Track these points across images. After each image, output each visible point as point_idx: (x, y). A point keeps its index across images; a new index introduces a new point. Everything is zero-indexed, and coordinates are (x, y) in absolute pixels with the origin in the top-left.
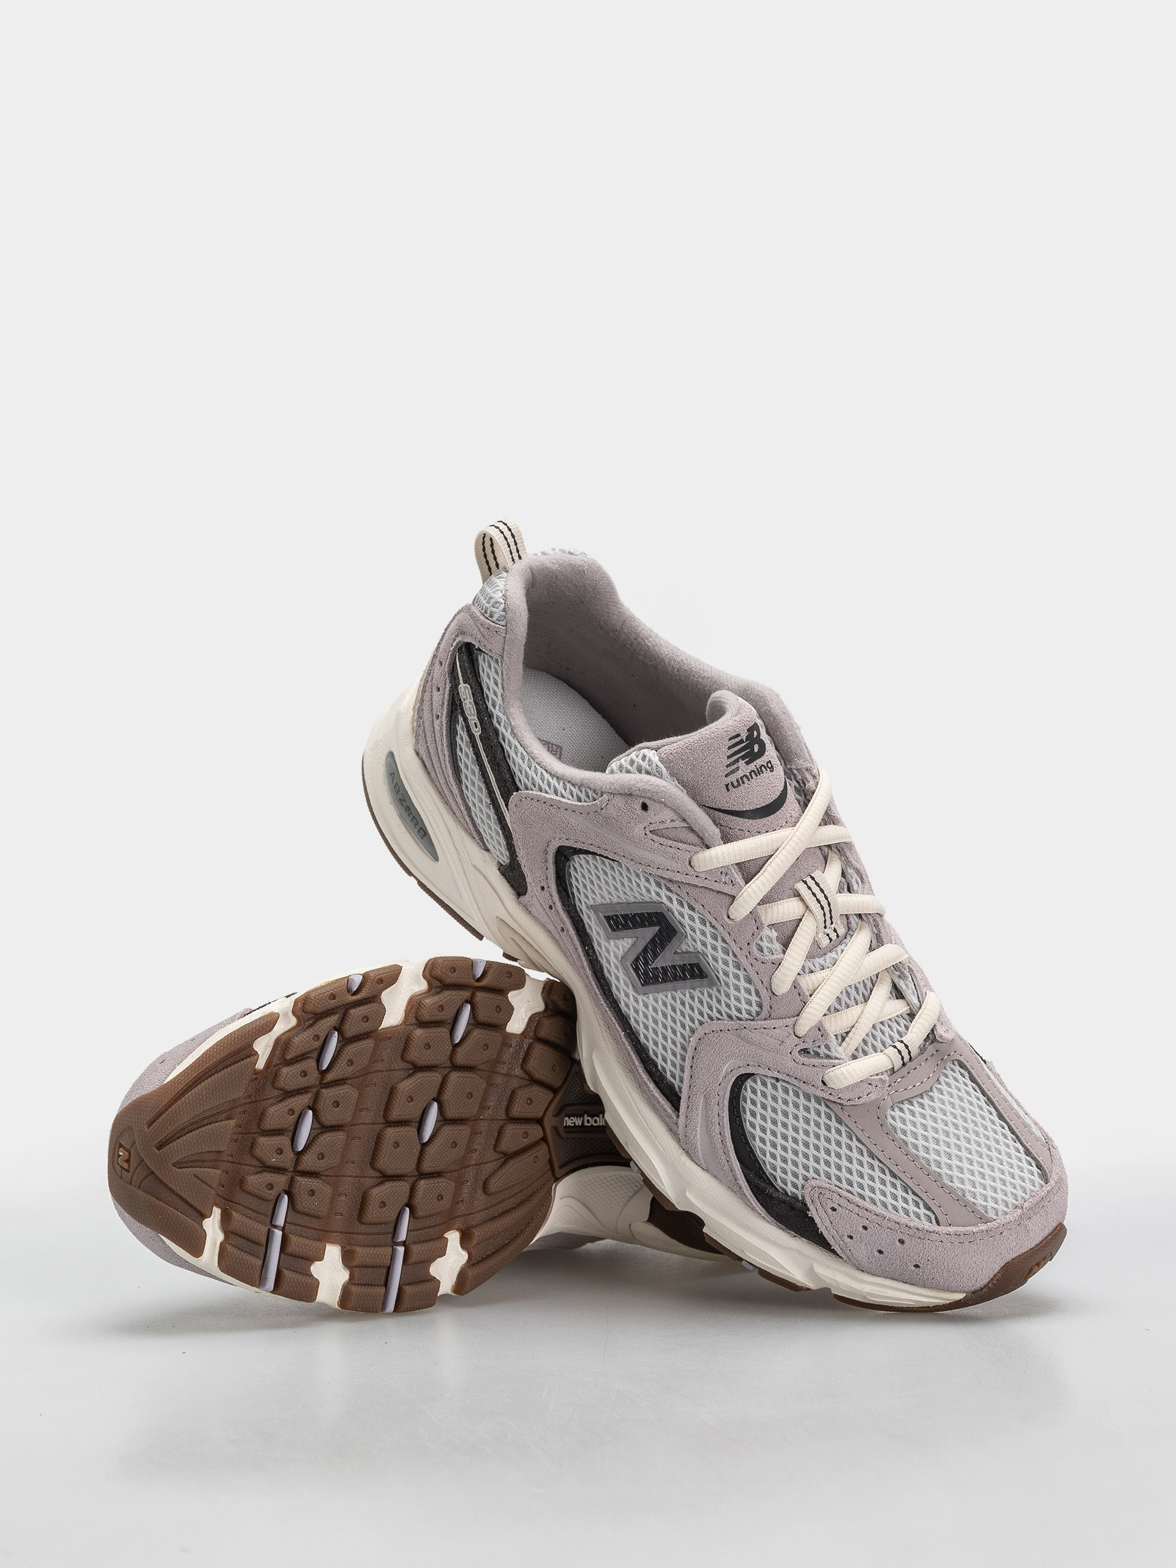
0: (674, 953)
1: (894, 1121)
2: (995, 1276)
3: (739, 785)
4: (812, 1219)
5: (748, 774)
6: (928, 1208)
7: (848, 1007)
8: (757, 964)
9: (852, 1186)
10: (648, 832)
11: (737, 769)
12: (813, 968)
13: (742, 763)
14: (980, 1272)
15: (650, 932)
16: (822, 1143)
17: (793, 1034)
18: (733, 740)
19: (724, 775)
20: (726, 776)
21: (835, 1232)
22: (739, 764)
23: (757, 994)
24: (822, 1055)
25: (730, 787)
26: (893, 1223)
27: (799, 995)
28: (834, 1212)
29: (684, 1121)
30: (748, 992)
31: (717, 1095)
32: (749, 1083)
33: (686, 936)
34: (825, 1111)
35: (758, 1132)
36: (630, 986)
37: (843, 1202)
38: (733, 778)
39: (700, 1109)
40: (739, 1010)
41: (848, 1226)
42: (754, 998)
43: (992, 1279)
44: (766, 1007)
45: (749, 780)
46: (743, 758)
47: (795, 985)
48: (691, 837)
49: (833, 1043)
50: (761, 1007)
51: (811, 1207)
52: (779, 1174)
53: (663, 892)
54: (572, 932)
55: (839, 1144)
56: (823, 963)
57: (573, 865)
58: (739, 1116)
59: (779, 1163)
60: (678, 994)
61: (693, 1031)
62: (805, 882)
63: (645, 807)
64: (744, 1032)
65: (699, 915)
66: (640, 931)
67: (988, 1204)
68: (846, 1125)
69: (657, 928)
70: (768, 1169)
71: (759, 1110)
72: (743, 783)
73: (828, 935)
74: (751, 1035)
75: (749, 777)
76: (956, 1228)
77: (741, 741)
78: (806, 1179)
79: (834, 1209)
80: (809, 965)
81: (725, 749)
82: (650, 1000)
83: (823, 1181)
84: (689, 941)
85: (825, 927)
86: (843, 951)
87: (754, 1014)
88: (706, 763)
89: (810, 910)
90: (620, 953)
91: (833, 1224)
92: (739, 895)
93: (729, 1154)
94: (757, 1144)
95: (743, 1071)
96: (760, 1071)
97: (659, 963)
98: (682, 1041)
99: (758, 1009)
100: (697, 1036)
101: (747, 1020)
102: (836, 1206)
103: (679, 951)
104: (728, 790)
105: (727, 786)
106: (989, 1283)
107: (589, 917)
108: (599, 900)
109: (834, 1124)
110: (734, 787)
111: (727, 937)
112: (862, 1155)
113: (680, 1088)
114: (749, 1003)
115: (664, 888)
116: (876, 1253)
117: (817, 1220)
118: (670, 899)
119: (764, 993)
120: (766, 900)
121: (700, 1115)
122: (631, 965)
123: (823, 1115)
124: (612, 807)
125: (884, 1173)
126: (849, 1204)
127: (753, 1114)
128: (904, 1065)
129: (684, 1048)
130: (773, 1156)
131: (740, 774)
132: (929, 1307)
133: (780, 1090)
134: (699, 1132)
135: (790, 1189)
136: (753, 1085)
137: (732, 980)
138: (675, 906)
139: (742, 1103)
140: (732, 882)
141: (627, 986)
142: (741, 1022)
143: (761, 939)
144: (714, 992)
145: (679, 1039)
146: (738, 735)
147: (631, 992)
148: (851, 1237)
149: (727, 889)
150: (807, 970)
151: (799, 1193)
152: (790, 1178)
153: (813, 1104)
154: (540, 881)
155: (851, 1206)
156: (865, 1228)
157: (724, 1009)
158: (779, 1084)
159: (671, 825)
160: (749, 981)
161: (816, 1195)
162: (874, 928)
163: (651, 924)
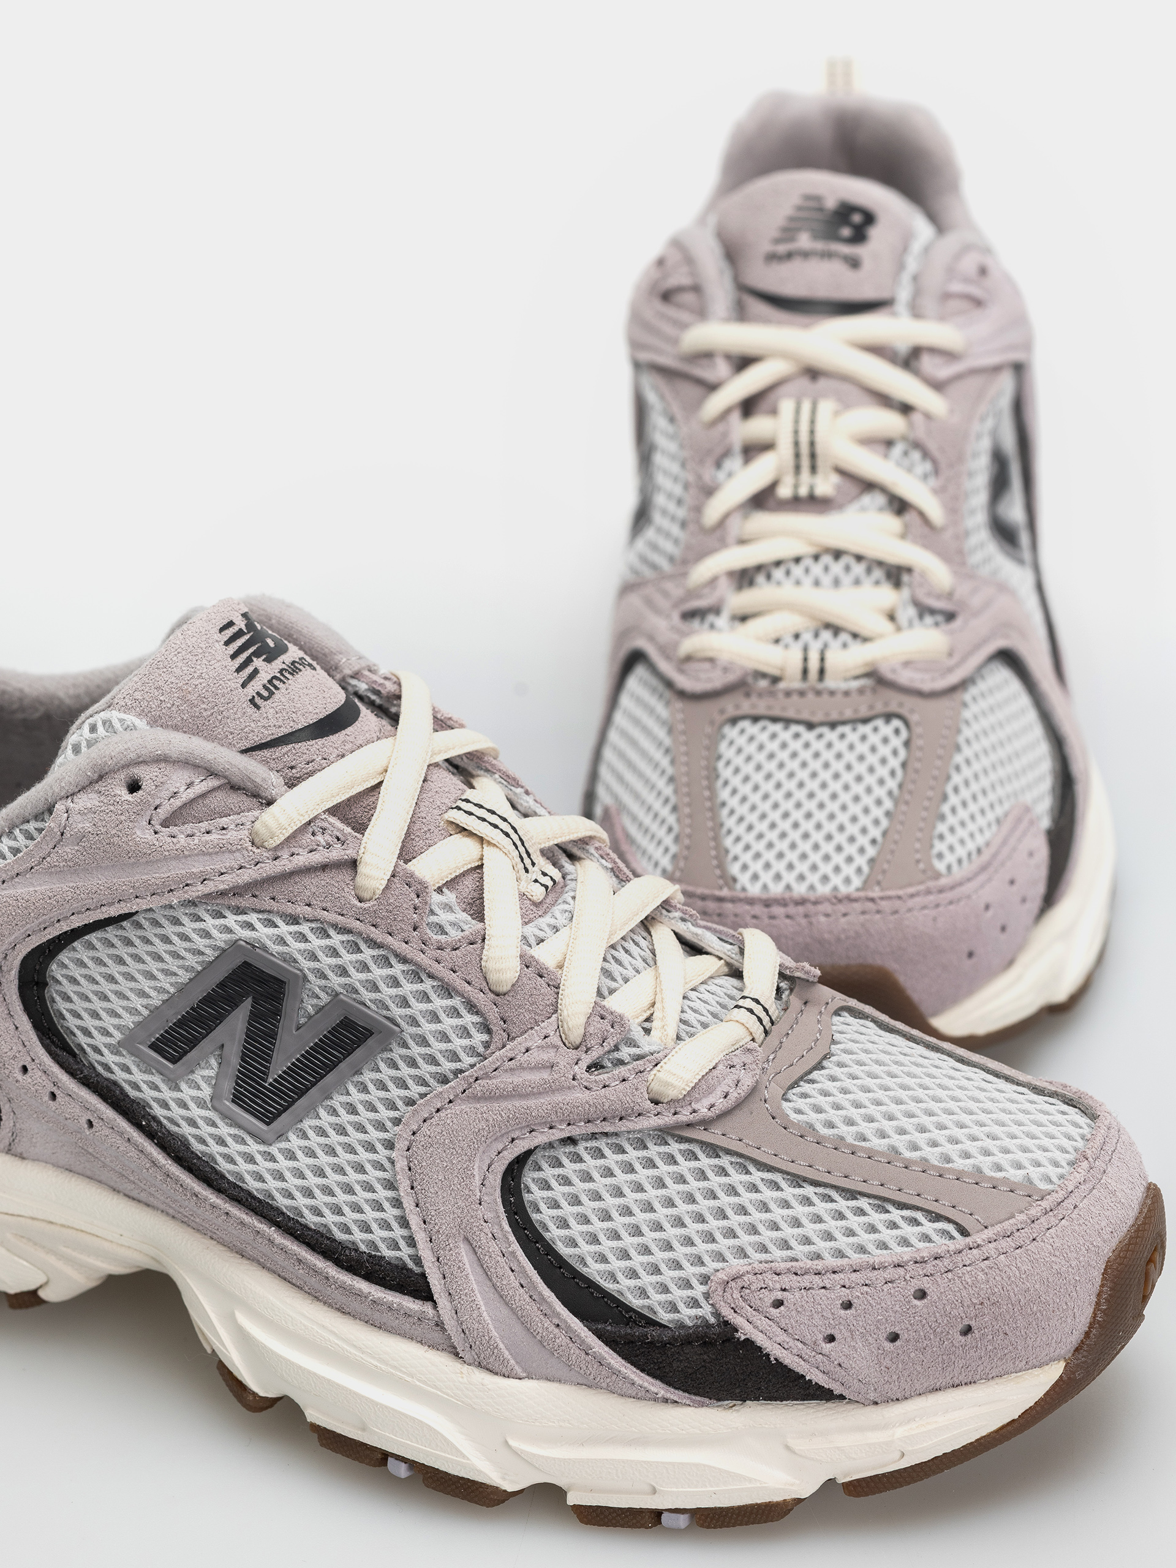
0: (298, 1029)
1: (803, 1114)
2: (1099, 1295)
3: (271, 694)
4: (749, 1342)
5: (278, 675)
6: (937, 1217)
7: (626, 980)
8: (444, 954)
9: (789, 1248)
10: (158, 828)
11: (256, 672)
12: (541, 934)
13: (258, 662)
14: (1074, 1293)
15: (238, 1021)
16: (704, 1205)
17: (562, 1045)
18: (227, 631)
19: (239, 685)
20: (244, 685)
21: (800, 1345)
22: (254, 664)
23: (472, 1008)
24: (627, 1059)
25: (258, 700)
26: (890, 1270)
27: (541, 977)
28: (782, 1308)
29: (448, 1305)
30: (455, 1013)
31: (485, 1224)
32: (529, 1177)
33: (305, 977)
34: (680, 1151)
35: (585, 1248)
36: (249, 1140)
37: (787, 1280)
38: (256, 685)
39: (467, 1266)
40: (454, 1057)
41: (817, 1317)
42: (469, 1019)
43: (1098, 1304)
44: (497, 1026)
45: (284, 683)
46: (257, 654)
47: (527, 963)
48: (234, 799)
49: (637, 1033)
50: (489, 1031)
51: (737, 1320)
52: (656, 1298)
53: (231, 920)
54: (109, 1113)
55: (732, 1191)
56: (552, 921)
57: (57, 991)
58: (540, 1239)
59: (647, 1280)
60: (338, 1100)
61: (390, 1145)
62: (459, 808)
63: (134, 787)
64: (478, 1087)
65: (309, 924)
66: (220, 1033)
67: (1027, 1171)
68: (728, 1152)
69: (250, 1000)
70: (636, 1302)
71: (568, 1210)
72: (277, 688)
73: (536, 881)
74: (492, 1083)
75: (282, 678)
76: (998, 1228)
77: (239, 634)
78: (705, 1279)
79: (778, 1304)
80: (531, 930)
81: (220, 646)
82: (295, 1142)
83: (736, 1264)
84: (315, 982)
85: (527, 871)
86: (574, 898)
87: (481, 1050)
88: (200, 677)
89: (489, 843)
90: (206, 1092)
91: (790, 1331)
92: (361, 852)
93: (554, 1311)
94: (593, 1270)
95: (509, 1156)
96: (540, 1139)
97: (278, 1067)
98: (380, 1174)
99: (485, 1037)
100: (401, 1145)
101: (472, 1066)
102: (779, 1295)
103: (302, 1021)
104: (257, 707)
105: (252, 701)
106: (1095, 1315)
107: (126, 1069)
108: (129, 1020)
109: (705, 1162)
110: (266, 699)
111: (377, 935)
112: (779, 1188)
113: (418, 1260)
114: (465, 1033)
115: (227, 913)
116: (888, 1345)
117: (760, 1340)
118: (250, 926)
119: (482, 1000)
120: (406, 854)
121: (471, 1277)
122: (233, 1101)
123: (679, 1158)
124: (78, 818)
125: (832, 1201)
126: (799, 1278)
127: (564, 1224)
128: (766, 1032)
129: (391, 1185)
130: (633, 1274)
131: (264, 677)
132: (1013, 1421)
133: (586, 1156)
134: (483, 1308)
135: (687, 1315)
136: (537, 1175)
137: (418, 1007)
138: (263, 933)
139: (535, 1217)
140: (338, 839)
141: (243, 1142)
142: (467, 1073)
143: (432, 912)
144: (398, 1052)
145: (373, 1175)
146: (231, 624)
147: (254, 1147)
148: (831, 1339)
149: (337, 853)
150: (532, 941)
151: (706, 1311)
152: (678, 1294)
153: (654, 1151)
154: (15, 1057)
155: (806, 1281)
156: (848, 1305)
157: (426, 1070)
158: (580, 1149)
159: (191, 793)
160: (447, 991)
161: (736, 1295)
162: (603, 861)
163: (234, 1003)
